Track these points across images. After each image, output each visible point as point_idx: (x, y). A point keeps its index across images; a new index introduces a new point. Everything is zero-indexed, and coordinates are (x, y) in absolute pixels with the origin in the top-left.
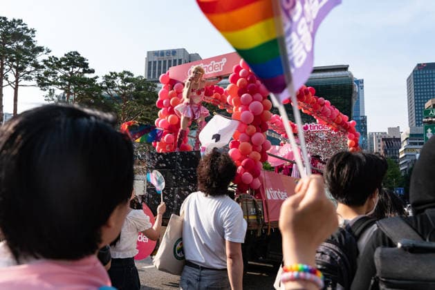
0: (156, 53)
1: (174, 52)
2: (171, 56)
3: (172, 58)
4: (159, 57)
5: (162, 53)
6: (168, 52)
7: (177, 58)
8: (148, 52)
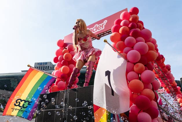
0: (38, 64)
1: (46, 63)
2: (45, 65)
3: (45, 66)
4: (40, 65)
5: (41, 64)
6: (44, 63)
7: (47, 65)
8: (35, 63)
